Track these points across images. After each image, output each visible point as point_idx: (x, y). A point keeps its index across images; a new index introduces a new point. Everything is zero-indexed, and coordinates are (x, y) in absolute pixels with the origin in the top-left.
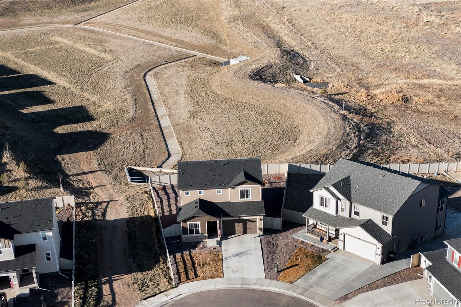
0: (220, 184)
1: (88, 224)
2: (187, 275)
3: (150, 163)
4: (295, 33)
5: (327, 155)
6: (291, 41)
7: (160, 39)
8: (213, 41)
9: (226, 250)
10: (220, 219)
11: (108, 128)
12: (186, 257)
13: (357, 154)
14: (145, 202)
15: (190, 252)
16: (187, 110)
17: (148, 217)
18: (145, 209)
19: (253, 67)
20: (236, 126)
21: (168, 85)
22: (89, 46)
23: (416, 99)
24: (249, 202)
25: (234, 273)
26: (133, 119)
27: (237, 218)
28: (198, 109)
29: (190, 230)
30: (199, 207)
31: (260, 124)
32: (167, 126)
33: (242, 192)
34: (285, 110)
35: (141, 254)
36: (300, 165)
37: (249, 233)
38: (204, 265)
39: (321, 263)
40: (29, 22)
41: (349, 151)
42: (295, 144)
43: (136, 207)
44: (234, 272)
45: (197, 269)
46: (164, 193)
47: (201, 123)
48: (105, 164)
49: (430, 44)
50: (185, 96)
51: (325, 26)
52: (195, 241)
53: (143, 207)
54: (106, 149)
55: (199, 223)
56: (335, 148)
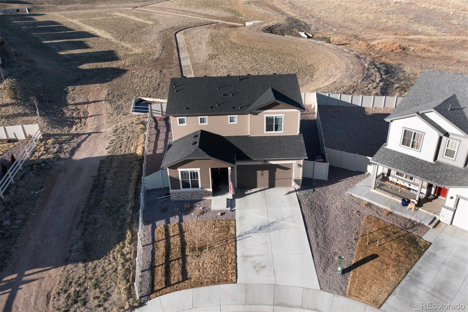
0: (234, 108)
1: (43, 165)
2: (167, 274)
3: (162, 95)
4: (295, 9)
5: (354, 87)
6: (293, 14)
7: (193, 14)
8: (233, 15)
9: (242, 218)
10: (233, 165)
11: (131, 65)
12: (173, 231)
13: (384, 87)
14: (136, 135)
15: (181, 220)
16: (207, 53)
17: (133, 156)
18: (132, 144)
19: (265, 25)
20: (251, 65)
21: (193, 38)
22: (139, 17)
23: (412, 48)
24: (279, 136)
25: (257, 271)
26: (157, 59)
27: (261, 163)
28: (216, 53)
29: (183, 181)
30: (198, 144)
31: (275, 63)
32: (186, 65)
33: (269, 120)
34: (297, 53)
35: (101, 220)
36: (329, 95)
37: (279, 186)
38: (201, 249)
39: (421, 254)
40: (101, 7)
41: (375, 84)
42: (313, 79)
43: (122, 142)
44: (256, 269)
45: (189, 259)
46: (164, 125)
47: (219, 63)
48: (114, 95)
49: (405, 14)
50: (206, 44)
51: (317, 5)
52: (193, 199)
53: (132, 142)
54: (122, 82)
55: (198, 170)
56: (360, 80)
